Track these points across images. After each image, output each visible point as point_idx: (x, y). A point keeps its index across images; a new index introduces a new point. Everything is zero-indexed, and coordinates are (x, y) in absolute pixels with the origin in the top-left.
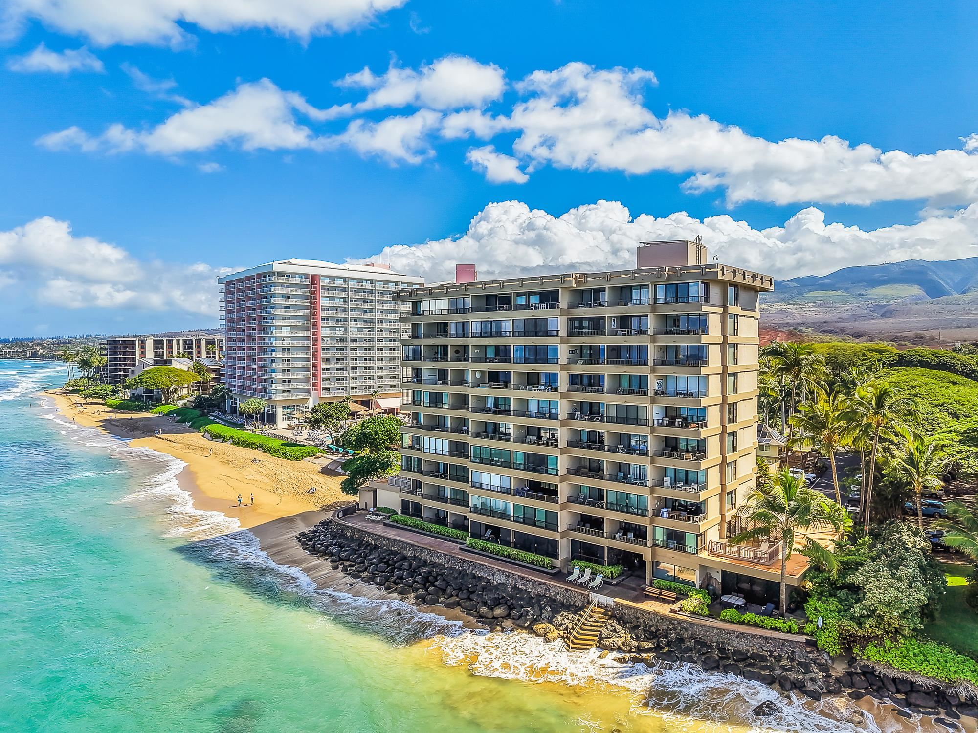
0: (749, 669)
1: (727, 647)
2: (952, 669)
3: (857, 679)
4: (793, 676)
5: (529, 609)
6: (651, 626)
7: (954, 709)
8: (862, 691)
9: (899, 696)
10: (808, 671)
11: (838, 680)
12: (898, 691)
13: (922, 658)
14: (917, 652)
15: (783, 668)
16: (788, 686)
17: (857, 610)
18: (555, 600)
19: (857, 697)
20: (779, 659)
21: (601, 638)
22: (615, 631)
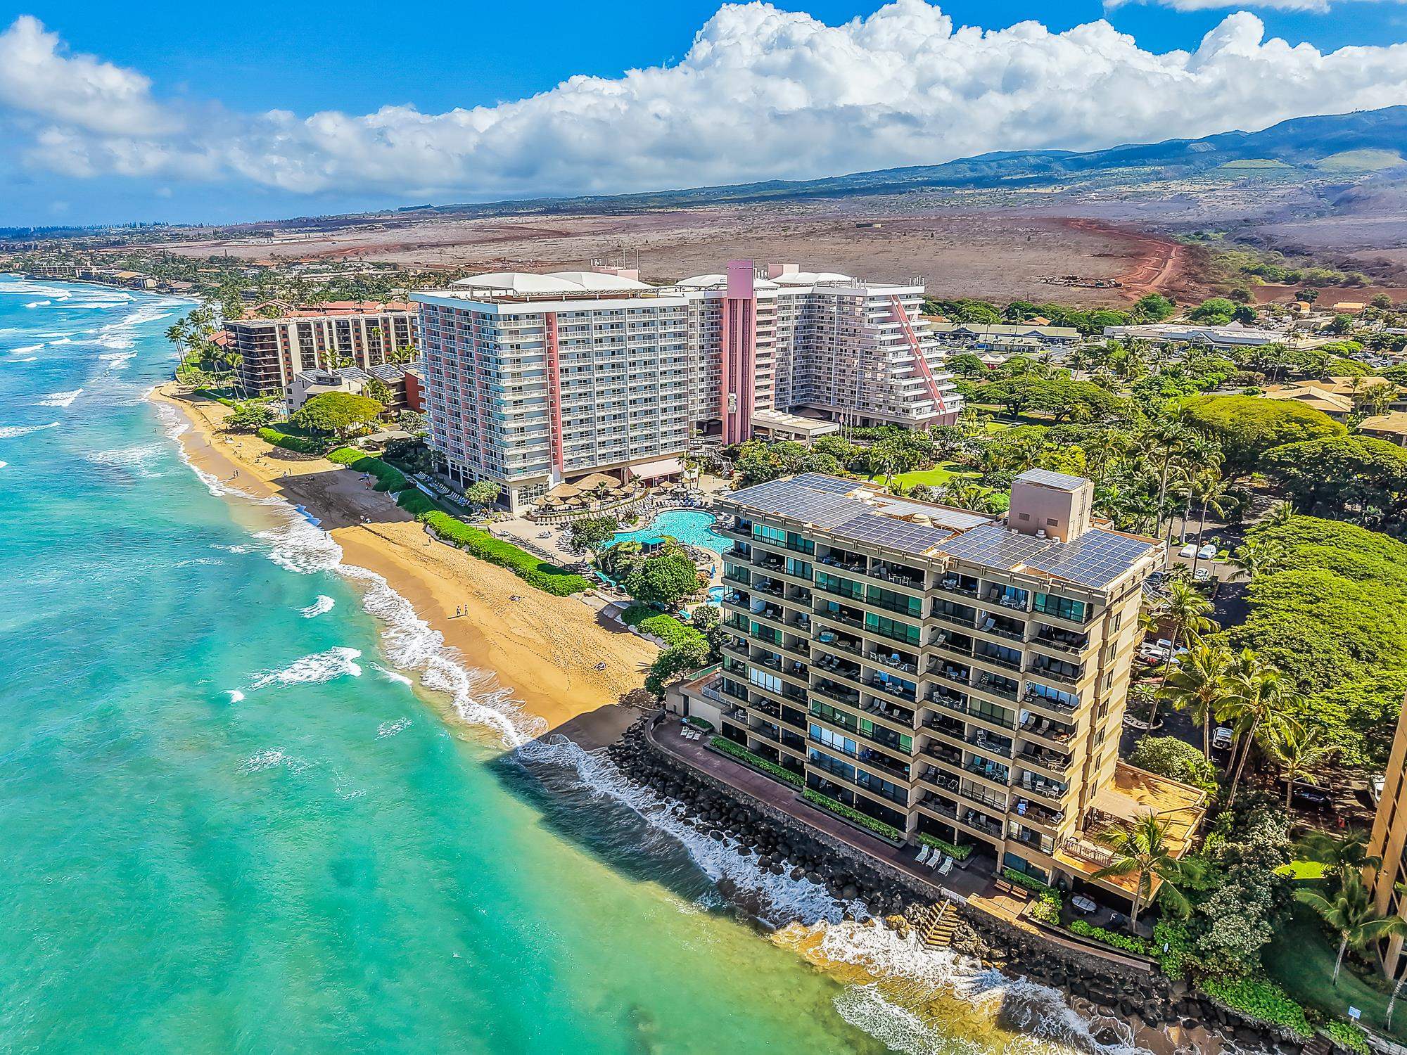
0: (1096, 991)
1: (1074, 964)
2: (1280, 1014)
3: (1192, 1007)
4: (1135, 1001)
5: (879, 894)
6: (1002, 933)
7: (1275, 1047)
8: (1196, 1020)
9: (1229, 1029)
10: (1149, 997)
11: (1175, 1007)
12: (1228, 1024)
13: (1255, 999)
14: (1251, 993)
15: (1126, 991)
16: (1128, 1010)
17: (1202, 943)
18: (905, 887)
19: (1189, 1026)
20: (1123, 982)
21: (953, 940)
22: (967, 933)
